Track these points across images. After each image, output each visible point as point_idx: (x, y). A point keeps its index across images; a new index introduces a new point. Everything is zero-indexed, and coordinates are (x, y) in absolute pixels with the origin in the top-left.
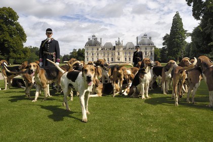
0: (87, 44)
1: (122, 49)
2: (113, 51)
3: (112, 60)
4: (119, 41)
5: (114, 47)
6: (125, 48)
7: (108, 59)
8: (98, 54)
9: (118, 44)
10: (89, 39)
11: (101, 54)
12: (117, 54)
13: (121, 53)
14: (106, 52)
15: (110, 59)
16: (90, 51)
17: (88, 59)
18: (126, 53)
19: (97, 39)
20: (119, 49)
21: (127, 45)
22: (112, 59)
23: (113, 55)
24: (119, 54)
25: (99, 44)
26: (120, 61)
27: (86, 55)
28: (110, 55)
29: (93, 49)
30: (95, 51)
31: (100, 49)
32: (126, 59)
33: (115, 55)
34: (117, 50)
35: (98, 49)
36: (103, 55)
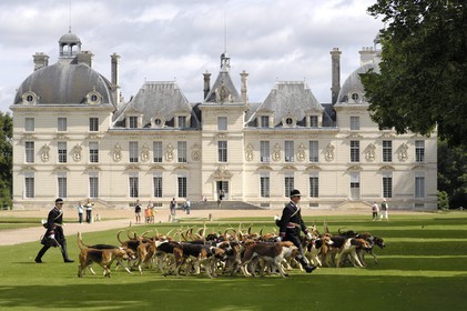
0: (25, 87)
1: (239, 124)
2: (191, 138)
3: (183, 192)
4: (224, 76)
5: (197, 112)
6: (259, 121)
7: (158, 182)
8: (94, 156)
9: (219, 91)
10: (40, 59)
11: (116, 152)
12: (210, 152)
13: (236, 149)
14: (145, 142)
15: (171, 187)
16: (45, 133)
17: (30, 181)
18: (265, 147)
19: (87, 57)
20: (223, 122)
21: (270, 98)
22: (182, 182)
23: (189, 158)
24: (223, 155)
25: (106, 91)
26: (231, 196)
27: (19, 155)
28: (171, 160)
29: (63, 123)
30: (78, 130)
31: (108, 123)
32: (264, 181)
33: (198, 157)
34: (210, 127)
35: (94, 124)
36: (126, 155)
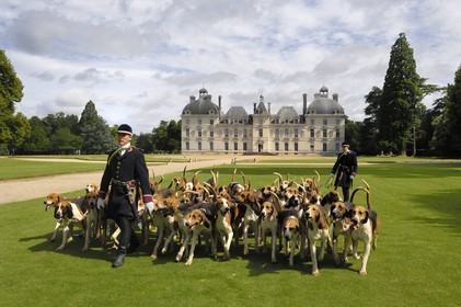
0: (186, 108)
1: (268, 122)
2: (248, 128)
3: (245, 148)
4: (261, 104)
5: (251, 117)
6: (275, 121)
7: (236, 144)
8: (212, 134)
9: (260, 110)
10: (192, 98)
11: (220, 133)
12: (256, 134)
13: (266, 132)
14: (231, 129)
15: (241, 146)
16: (193, 127)
17: (188, 144)
18: (277, 132)
19: (210, 97)
20: (261, 121)
21: (279, 113)
22: (245, 145)
23: (248, 136)
24: (261, 134)
25: (217, 110)
26: (264, 150)
27: (184, 134)
28: (241, 136)
29: (200, 122)
30: (205, 126)
31: (217, 122)
32: (277, 144)
33: (251, 135)
34: (256, 124)
35: (212, 122)
36: (223, 135)
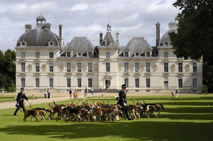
0: (21, 39)
1: (115, 55)
2: (94, 62)
3: (90, 85)
4: (109, 34)
5: (97, 50)
6: (124, 54)
7: (79, 80)
8: (52, 69)
9: (106, 41)
10: (28, 27)
11: (61, 67)
12: (102, 68)
13: (114, 66)
14: (74, 63)
15: (85, 82)
16: (30, 59)
17: (23, 80)
18: (127, 66)
19: (48, 26)
20: (108, 54)
21: (129, 44)
22: (90, 81)
23: (93, 70)
24: (108, 69)
25: (57, 41)
26: (112, 87)
27: (19, 69)
28: (85, 71)
29: (38, 54)
30: (44, 58)
31: (57, 55)
32: (126, 81)
33: (97, 70)
34: (102, 57)
35: (51, 55)
36: (65, 69)
